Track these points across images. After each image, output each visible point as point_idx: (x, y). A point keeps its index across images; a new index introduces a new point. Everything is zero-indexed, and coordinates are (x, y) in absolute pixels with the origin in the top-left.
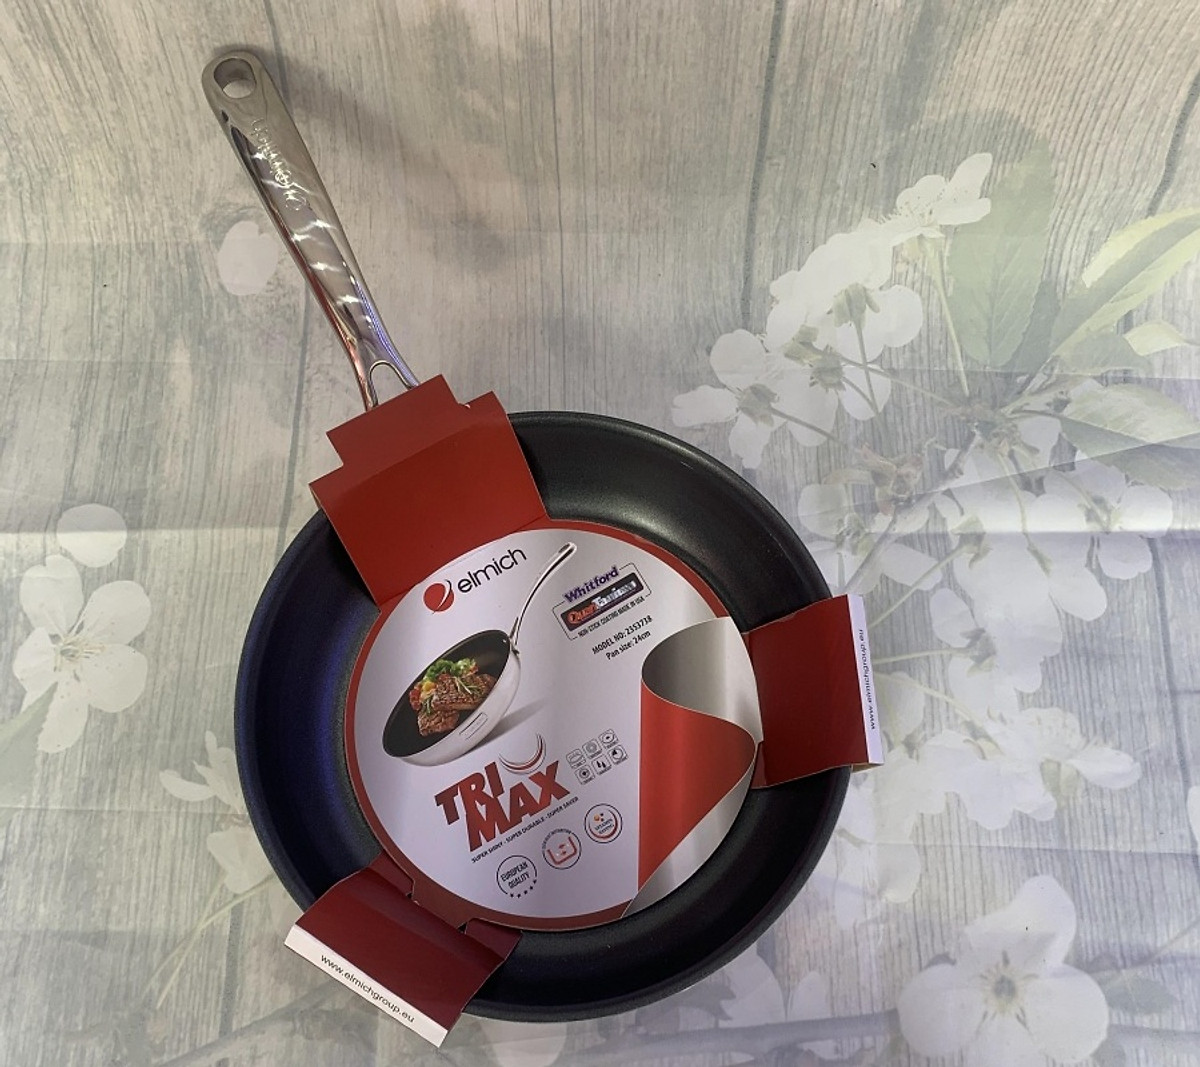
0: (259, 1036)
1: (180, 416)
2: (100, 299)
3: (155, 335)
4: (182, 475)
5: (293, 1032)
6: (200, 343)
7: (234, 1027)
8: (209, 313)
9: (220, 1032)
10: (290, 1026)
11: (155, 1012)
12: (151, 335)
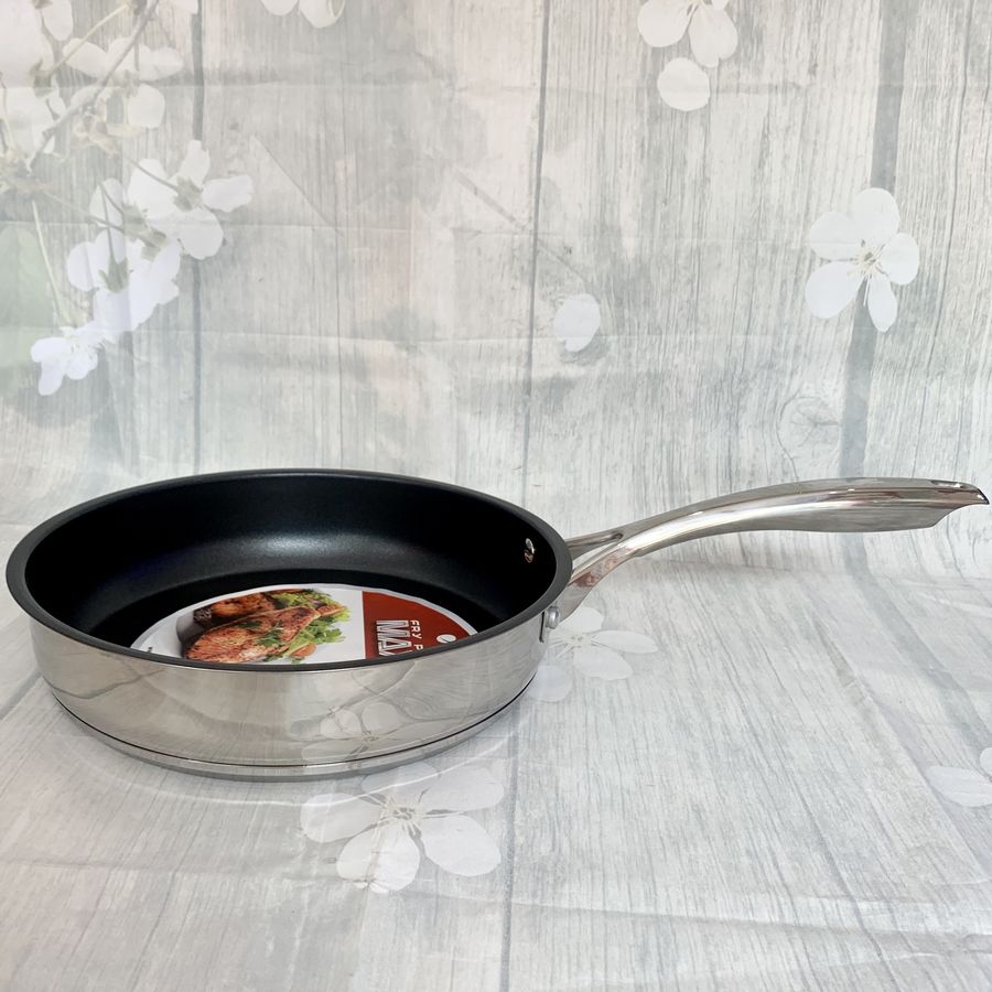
1: (628, 190)
2: (692, 290)
3: (650, 260)
4: (622, 138)
6: (615, 254)
8: (609, 279)
12: (653, 261)
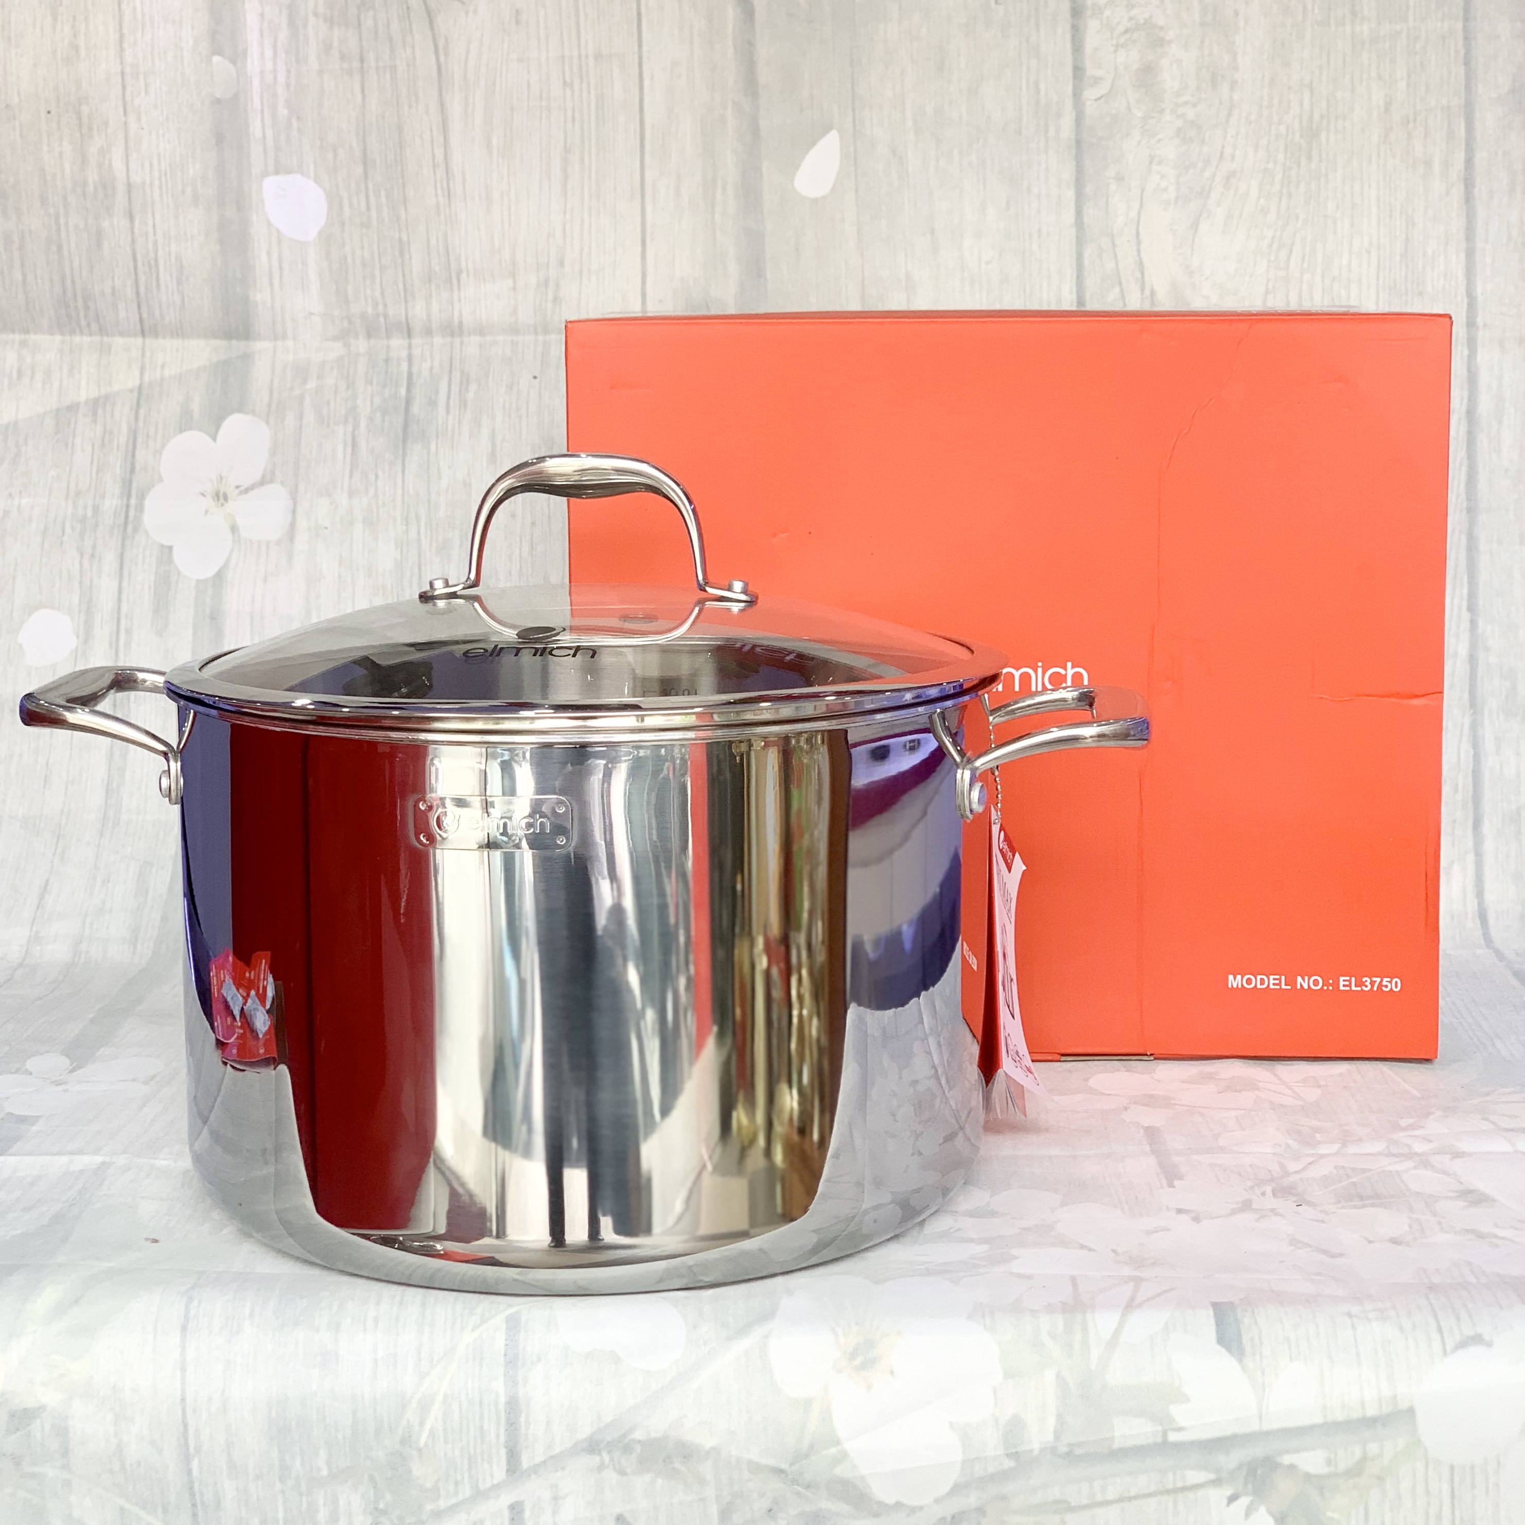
0: (559, 1474)
5: (601, 1467)
7: (525, 1465)
9: (507, 1471)
10: (596, 1459)
11: (420, 1450)
